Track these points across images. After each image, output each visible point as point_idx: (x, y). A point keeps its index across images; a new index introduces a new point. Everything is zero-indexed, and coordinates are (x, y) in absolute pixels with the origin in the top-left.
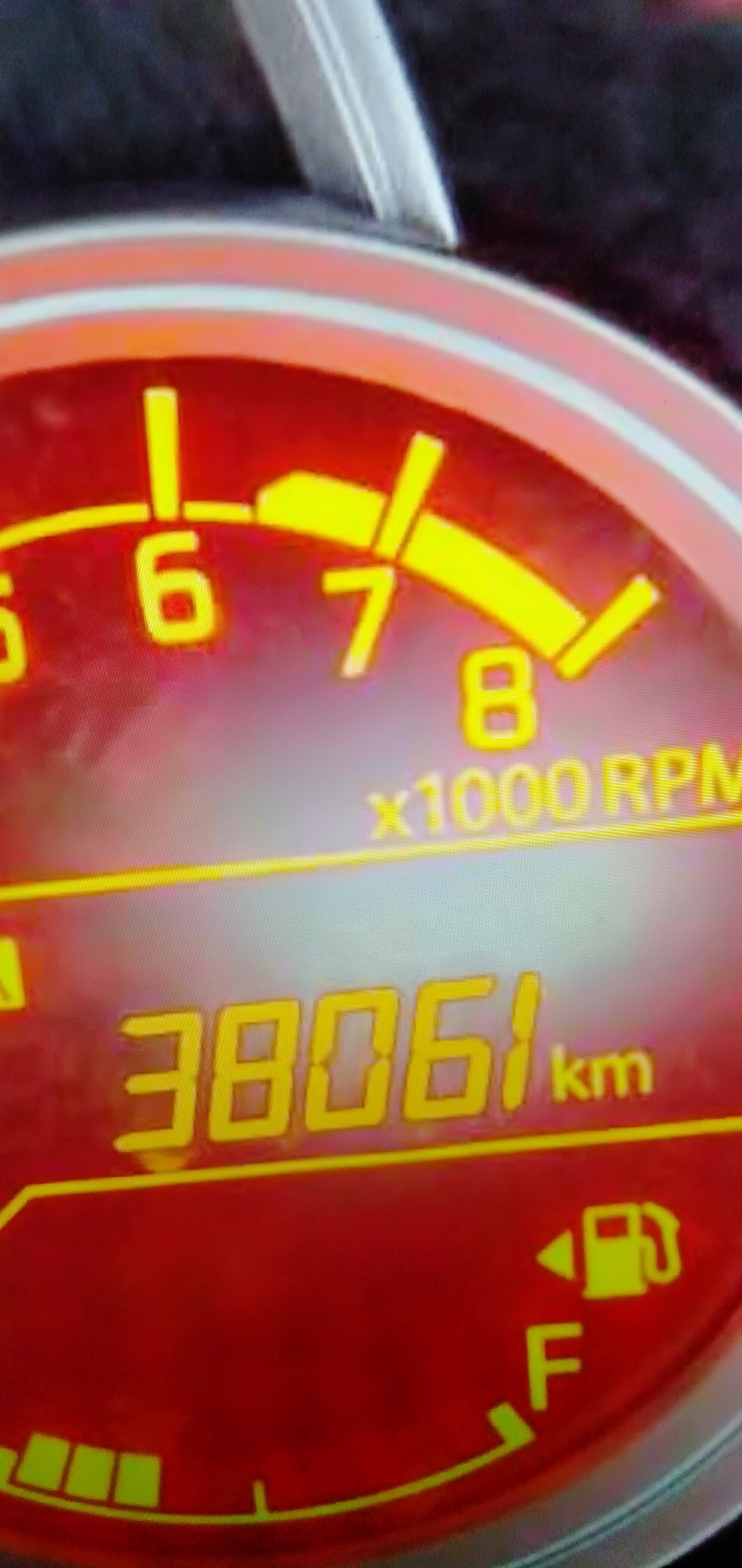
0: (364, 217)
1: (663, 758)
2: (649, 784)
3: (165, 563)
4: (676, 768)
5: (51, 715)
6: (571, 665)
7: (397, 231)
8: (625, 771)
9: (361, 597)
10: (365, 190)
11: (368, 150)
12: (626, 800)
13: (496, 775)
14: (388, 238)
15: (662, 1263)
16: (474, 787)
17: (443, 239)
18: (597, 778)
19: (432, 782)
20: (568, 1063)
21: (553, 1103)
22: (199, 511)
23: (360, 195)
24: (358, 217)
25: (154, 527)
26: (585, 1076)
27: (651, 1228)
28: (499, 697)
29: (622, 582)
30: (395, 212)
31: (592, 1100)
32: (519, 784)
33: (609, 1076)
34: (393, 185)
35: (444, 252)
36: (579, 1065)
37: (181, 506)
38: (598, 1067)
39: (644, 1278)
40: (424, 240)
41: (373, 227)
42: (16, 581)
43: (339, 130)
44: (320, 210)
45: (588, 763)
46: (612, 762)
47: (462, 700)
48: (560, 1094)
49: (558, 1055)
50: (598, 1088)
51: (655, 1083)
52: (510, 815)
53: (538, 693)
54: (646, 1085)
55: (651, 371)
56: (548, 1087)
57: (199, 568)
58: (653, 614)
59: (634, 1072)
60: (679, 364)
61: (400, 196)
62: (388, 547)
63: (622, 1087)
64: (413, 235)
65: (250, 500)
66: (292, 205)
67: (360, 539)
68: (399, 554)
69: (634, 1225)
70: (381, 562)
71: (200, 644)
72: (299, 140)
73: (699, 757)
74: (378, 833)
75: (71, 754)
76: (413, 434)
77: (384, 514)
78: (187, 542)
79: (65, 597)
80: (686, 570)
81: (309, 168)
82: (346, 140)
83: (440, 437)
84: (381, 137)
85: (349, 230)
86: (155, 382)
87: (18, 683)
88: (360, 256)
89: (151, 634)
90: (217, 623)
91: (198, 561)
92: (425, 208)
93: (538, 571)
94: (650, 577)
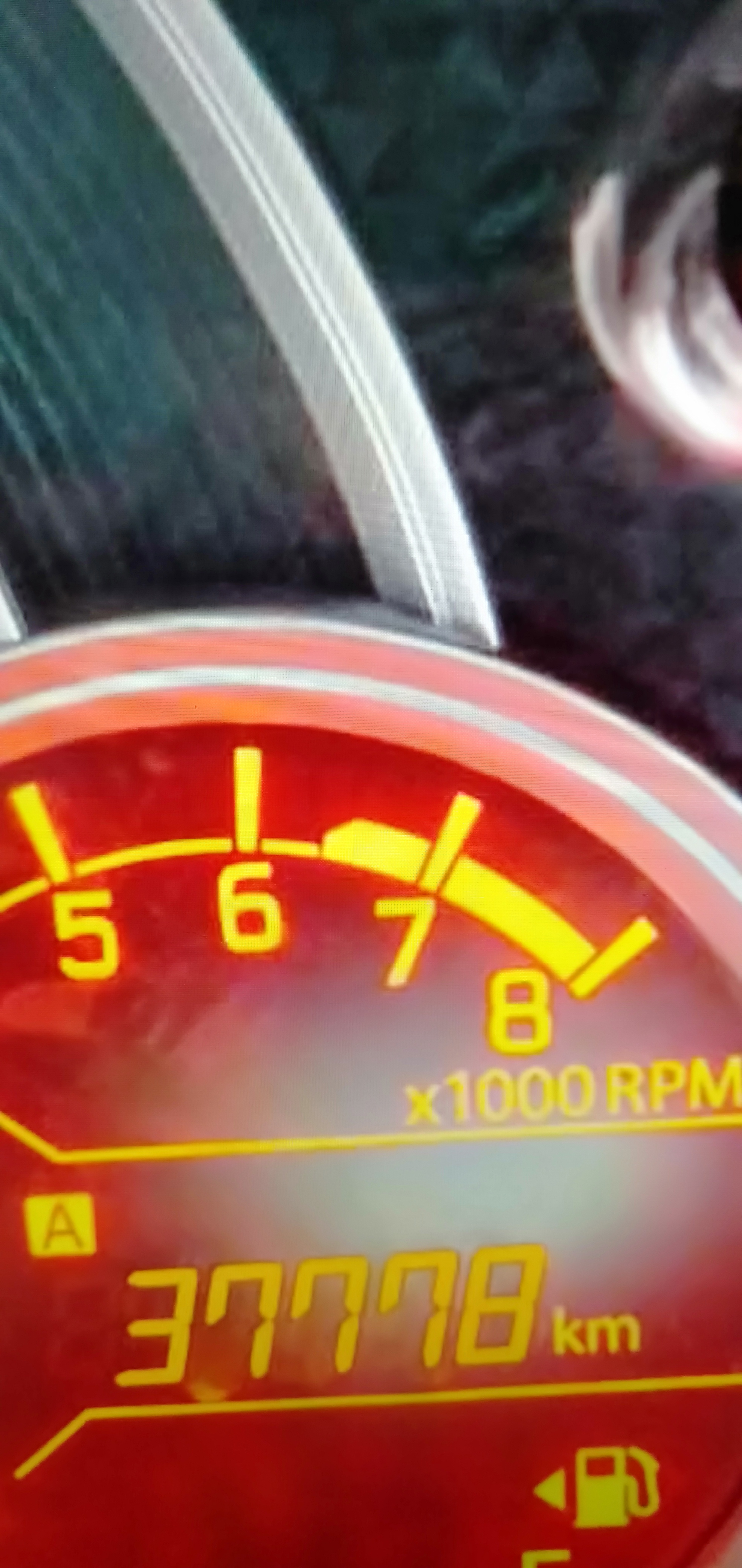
0: (423, 622)
1: (658, 1068)
2: (645, 1089)
3: (243, 886)
4: (669, 1077)
5: (137, 1006)
6: (583, 986)
7: (450, 634)
8: (626, 1077)
9: (404, 923)
10: (425, 601)
11: (429, 570)
12: (625, 1101)
13: (515, 1075)
14: (442, 640)
15: (643, 1500)
16: (496, 1087)
17: (487, 642)
18: (602, 1083)
19: (459, 1079)
20: (568, 1321)
21: (554, 1358)
22: (275, 846)
23: (421, 605)
24: (418, 622)
25: (235, 857)
26: (582, 1335)
27: (634, 1469)
28: (520, 1010)
29: (627, 921)
30: (448, 618)
31: (587, 1356)
32: (535, 1085)
33: (603, 1336)
34: (449, 598)
35: (488, 653)
36: (576, 1324)
37: (259, 841)
38: (593, 1328)
39: (627, 1512)
40: (471, 643)
41: (430, 630)
42: (116, 896)
43: (406, 553)
44: (389, 615)
45: (594, 1068)
46: (614, 1070)
47: (488, 1011)
48: (559, 1349)
49: (559, 1315)
50: (593, 1345)
51: (642, 1343)
52: (526, 1109)
53: (553, 1007)
54: (634, 1344)
55: (656, 753)
56: (549, 1342)
57: (271, 892)
58: (652, 949)
59: (624, 1334)
60: (679, 750)
61: (453, 607)
62: (430, 882)
63: (613, 1345)
64: (461, 638)
65: (318, 839)
66: (364, 608)
67: (408, 874)
68: (440, 889)
69: (620, 1465)
70: (425, 894)
71: (267, 953)
72: (373, 560)
73: (689, 1069)
74: (412, 1119)
75: (152, 1040)
76: (456, 794)
77: (429, 856)
78: (262, 870)
79: (156, 910)
80: (680, 914)
81: (380, 581)
82: (412, 561)
83: (478, 797)
84: (440, 560)
85: (410, 632)
86: (243, 743)
87: (112, 979)
88: (420, 653)
89: (226, 944)
90: (284, 938)
91: (271, 886)
92: (473, 618)
93: (556, 908)
94: (651, 918)
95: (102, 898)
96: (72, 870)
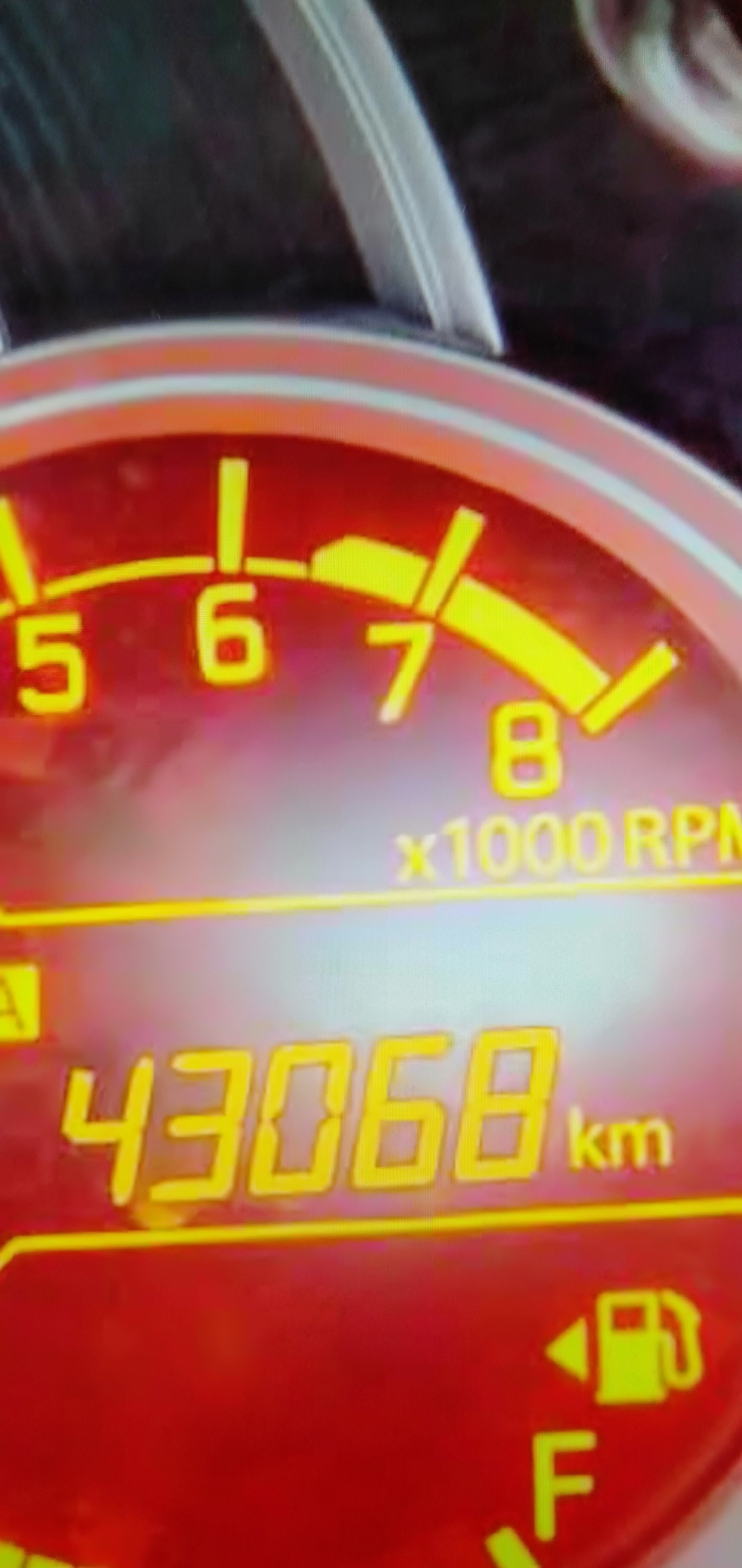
0: (423, 328)
1: (683, 813)
2: (668, 838)
3: (224, 610)
4: (695, 824)
5: (101, 746)
6: (595, 722)
7: (451, 340)
8: (646, 825)
9: (400, 650)
11: (431, 272)
12: (646, 852)
13: (521, 823)
14: (445, 345)
15: (681, 1363)
16: (499, 834)
17: (491, 348)
18: (619, 833)
19: (458, 827)
20: (586, 1127)
21: (570, 1171)
22: (260, 566)
23: (421, 310)
24: (418, 327)
25: (217, 577)
26: (602, 1143)
27: (669, 1320)
28: (526, 748)
29: (644, 646)
30: (450, 325)
31: (609, 1170)
32: (543, 835)
33: (627, 1141)
34: (450, 303)
35: (490, 357)
36: (596, 1130)
37: (243, 562)
38: (616, 1133)
39: (663, 1381)
40: (473, 348)
41: (431, 336)
42: (85, 622)
43: (406, 257)
45: (610, 815)
46: (634, 816)
47: (491, 751)
48: (577, 1162)
49: (576, 1118)
50: (616, 1156)
51: (675, 1152)
52: (535, 864)
53: (563, 746)
54: (666, 1157)
56: (564, 1152)
57: (255, 616)
58: (672, 677)
59: (652, 1140)
62: (429, 605)
63: (641, 1157)
64: (464, 344)
65: (306, 559)
66: (364, 315)
67: (403, 596)
68: (439, 613)
69: (652, 1317)
70: (422, 618)
71: (249, 686)
72: (370, 261)
73: (717, 813)
74: (405, 874)
76: (457, 508)
77: (427, 575)
78: (245, 593)
80: (702, 638)
81: (378, 284)
82: (411, 266)
83: (481, 512)
84: (441, 267)
85: (411, 337)
86: (230, 454)
87: (76, 714)
88: (419, 358)
89: (204, 675)
90: (267, 668)
91: (254, 610)
93: (569, 634)
94: (670, 643)
95: (70, 623)
96: (40, 592)
